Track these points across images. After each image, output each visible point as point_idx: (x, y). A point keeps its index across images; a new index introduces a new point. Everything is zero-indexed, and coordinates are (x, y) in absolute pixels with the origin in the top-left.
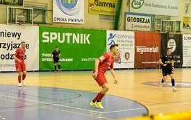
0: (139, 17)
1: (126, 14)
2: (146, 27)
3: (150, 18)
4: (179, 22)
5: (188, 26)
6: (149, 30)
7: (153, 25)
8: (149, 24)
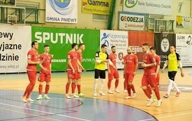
0: (133, 16)
1: (119, 13)
2: (139, 27)
3: (143, 17)
4: (172, 22)
5: (181, 25)
6: (142, 29)
7: (146, 24)
8: (142, 24)
